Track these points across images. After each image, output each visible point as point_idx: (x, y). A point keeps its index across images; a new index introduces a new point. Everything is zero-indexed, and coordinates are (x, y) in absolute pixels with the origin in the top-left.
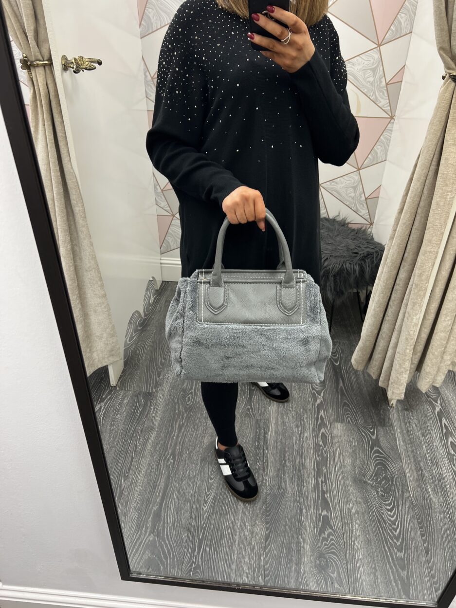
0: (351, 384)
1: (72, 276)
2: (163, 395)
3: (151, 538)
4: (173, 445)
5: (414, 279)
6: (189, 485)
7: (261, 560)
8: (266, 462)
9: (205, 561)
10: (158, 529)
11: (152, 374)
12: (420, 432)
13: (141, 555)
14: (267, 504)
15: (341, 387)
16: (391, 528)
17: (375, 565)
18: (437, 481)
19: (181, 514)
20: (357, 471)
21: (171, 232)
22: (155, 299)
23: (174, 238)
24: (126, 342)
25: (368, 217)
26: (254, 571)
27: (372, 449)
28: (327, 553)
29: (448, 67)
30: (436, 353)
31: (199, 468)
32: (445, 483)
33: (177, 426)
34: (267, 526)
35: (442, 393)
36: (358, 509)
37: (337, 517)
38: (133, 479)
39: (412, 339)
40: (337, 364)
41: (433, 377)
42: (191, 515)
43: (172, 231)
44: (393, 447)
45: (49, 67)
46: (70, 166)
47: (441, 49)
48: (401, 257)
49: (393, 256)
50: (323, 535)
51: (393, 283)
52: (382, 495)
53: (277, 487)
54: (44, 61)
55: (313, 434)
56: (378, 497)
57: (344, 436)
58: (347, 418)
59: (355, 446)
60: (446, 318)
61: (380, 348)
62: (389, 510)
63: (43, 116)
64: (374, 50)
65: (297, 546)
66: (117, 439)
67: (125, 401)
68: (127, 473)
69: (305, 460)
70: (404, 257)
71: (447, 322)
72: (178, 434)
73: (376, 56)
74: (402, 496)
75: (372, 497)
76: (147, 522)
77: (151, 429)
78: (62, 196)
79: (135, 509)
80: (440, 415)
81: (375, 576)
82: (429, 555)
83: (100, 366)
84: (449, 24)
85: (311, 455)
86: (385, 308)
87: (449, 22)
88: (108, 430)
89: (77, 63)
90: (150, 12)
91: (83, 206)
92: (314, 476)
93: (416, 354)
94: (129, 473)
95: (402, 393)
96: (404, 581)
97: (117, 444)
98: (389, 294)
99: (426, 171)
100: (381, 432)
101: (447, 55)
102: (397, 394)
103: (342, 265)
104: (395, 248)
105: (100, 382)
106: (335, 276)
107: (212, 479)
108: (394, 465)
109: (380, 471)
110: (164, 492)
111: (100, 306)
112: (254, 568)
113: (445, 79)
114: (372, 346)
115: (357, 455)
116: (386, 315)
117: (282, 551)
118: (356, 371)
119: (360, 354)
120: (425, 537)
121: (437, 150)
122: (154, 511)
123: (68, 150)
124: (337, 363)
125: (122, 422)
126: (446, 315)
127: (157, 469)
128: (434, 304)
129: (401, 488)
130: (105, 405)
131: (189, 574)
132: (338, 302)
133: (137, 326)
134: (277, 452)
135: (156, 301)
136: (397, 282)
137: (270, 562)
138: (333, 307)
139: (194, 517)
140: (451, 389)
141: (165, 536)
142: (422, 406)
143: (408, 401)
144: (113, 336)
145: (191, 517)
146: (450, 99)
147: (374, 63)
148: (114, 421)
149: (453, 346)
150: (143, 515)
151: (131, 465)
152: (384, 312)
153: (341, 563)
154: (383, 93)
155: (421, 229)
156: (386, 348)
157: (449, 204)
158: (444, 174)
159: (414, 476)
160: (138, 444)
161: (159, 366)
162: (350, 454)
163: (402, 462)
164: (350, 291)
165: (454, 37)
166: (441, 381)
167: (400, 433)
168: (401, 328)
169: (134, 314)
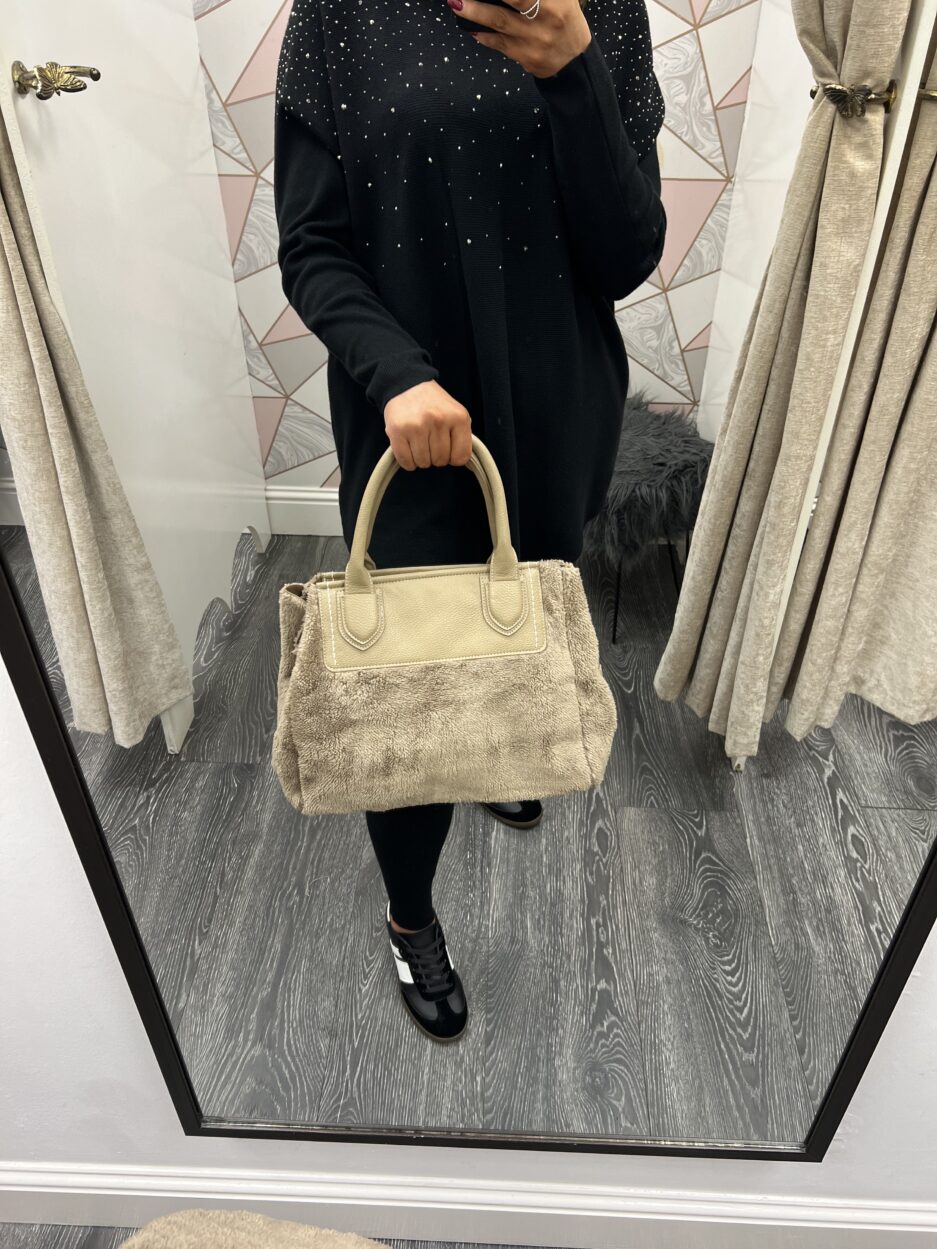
0: (658, 730)
3: (257, 1051)
4: (298, 867)
5: (769, 513)
6: (331, 945)
7: (477, 1083)
8: (486, 891)
9: (365, 1089)
10: (269, 1033)
11: (254, 727)
12: (793, 819)
13: (236, 1086)
14: (489, 973)
15: (638, 736)
16: (731, 1006)
17: (700, 1078)
18: (824, 913)
19: (316, 1002)
20: (667, 900)
21: (284, 431)
22: (257, 572)
23: (291, 443)
24: (196, 666)
25: (688, 388)
26: (463, 1104)
27: (698, 855)
28: (607, 1062)
29: (820, 72)
30: (820, 661)
31: (351, 910)
32: (838, 915)
33: (307, 829)
34: (489, 1016)
35: (838, 739)
36: (669, 975)
37: (626, 992)
38: (217, 938)
39: (769, 634)
40: (629, 692)
41: (815, 708)
42: (337, 1002)
43: (287, 429)
44: (738, 850)
47: (804, 33)
48: (742, 469)
49: (726, 468)
50: (599, 1028)
51: (729, 522)
52: (716, 945)
53: (509, 939)
55: (580, 833)
56: (708, 948)
57: (643, 832)
58: (648, 798)
59: (663, 852)
60: (835, 589)
61: (708, 656)
62: (728, 973)
64: (686, 36)
65: (549, 1051)
66: (183, 861)
67: (199, 784)
68: (206, 926)
69: (564, 883)
70: (749, 470)
71: (838, 599)
72: (309, 845)
73: (692, 49)
74: (754, 945)
75: (696, 951)
76: (248, 1020)
77: (253, 837)
79: (224, 996)
80: (833, 783)
81: (700, 1100)
82: (805, 1056)
85: (577, 872)
88: (164, 845)
89: (44, 77)
92: (582, 915)
93: (780, 665)
94: (209, 926)
95: (753, 743)
96: (756, 1107)
97: (184, 872)
99: (783, 291)
100: (716, 821)
101: (817, 46)
102: (743, 744)
103: (634, 491)
104: (730, 450)
105: (147, 747)
106: (619, 513)
108: (740, 886)
109: (712, 899)
110: (282, 963)
112: (462, 1099)
113: (816, 97)
114: (693, 652)
115: (668, 869)
116: (717, 589)
117: (517, 1063)
118: (666, 705)
119: (669, 668)
120: (798, 1021)
121: (804, 246)
122: (262, 1000)
124: (629, 688)
125: (194, 825)
126: (837, 585)
127: (268, 915)
128: (812, 563)
129: (753, 929)
130: (158, 792)
131: (333, 1117)
132: (628, 566)
133: (221, 630)
134: (508, 871)
135: (261, 577)
136: (737, 520)
137: (495, 1086)
138: (619, 575)
139: (342, 1006)
140: (855, 730)
141: (285, 1048)
142: (797, 766)
143: (770, 758)
144: (172, 647)
145: (336, 1007)
146: (827, 140)
147: (686, 63)
148: (176, 825)
149: (853, 645)
150: (240, 1009)
151: (213, 911)
152: (712, 583)
153: (633, 1079)
154: (709, 128)
155: (779, 410)
156: (720, 654)
157: (830, 359)
158: (818, 297)
159: (779, 906)
160: (227, 869)
161: (268, 711)
162: (654, 867)
163: (755, 879)
164: (651, 543)
165: (829, 7)
166: (834, 716)
167: (754, 822)
168: (747, 613)
169: (212, 604)
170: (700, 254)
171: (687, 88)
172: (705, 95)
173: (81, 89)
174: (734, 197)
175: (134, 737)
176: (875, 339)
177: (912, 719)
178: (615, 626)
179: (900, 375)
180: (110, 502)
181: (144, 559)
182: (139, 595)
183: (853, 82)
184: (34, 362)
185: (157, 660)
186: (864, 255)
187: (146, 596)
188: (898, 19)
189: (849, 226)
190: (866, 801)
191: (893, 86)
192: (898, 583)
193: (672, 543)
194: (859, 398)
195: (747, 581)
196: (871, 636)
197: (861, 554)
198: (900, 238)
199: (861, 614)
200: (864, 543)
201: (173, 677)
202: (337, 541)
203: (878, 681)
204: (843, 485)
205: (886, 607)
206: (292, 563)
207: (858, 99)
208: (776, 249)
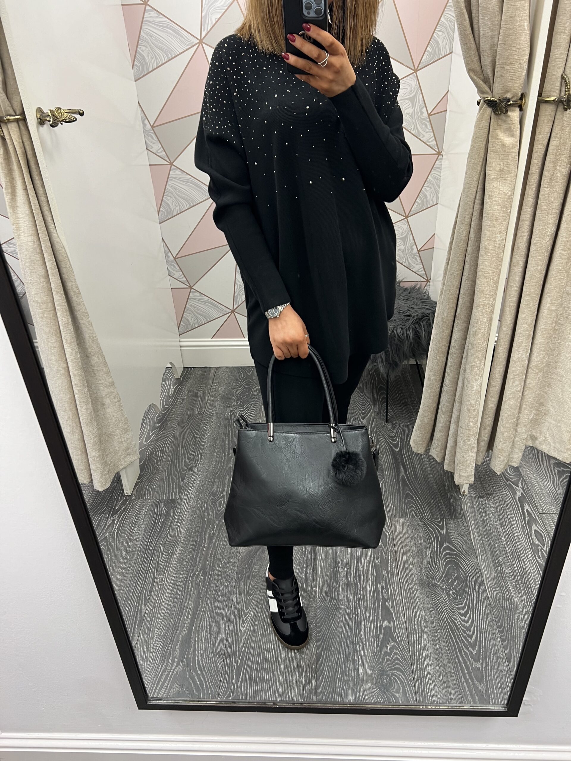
0: (415, 472)
2: (189, 501)
3: (180, 668)
4: (202, 558)
6: (223, 604)
7: (312, 684)
8: (314, 570)
9: (245, 690)
10: (187, 658)
11: (175, 478)
12: (498, 522)
13: (168, 690)
14: (317, 619)
15: (403, 476)
16: (465, 635)
17: (448, 679)
18: (519, 577)
19: (215, 638)
20: (423, 572)
21: (189, 307)
22: (175, 389)
24: (141, 444)
27: (442, 545)
28: (390, 670)
29: (481, 91)
30: (507, 425)
31: (234, 583)
33: (207, 537)
34: (318, 644)
35: (524, 473)
36: (426, 617)
37: (401, 628)
38: (155, 602)
39: (475, 410)
40: (397, 450)
41: (507, 455)
42: (227, 638)
43: (191, 306)
44: (466, 541)
45: (23, 121)
46: (56, 235)
47: (470, 70)
50: (385, 650)
51: (447, 345)
52: (454, 598)
53: (329, 598)
54: (16, 115)
56: (450, 600)
57: (408, 533)
58: (410, 512)
59: (420, 544)
60: (513, 382)
61: (441, 425)
62: (462, 615)
63: (23, 179)
64: (410, 76)
65: (355, 664)
66: (135, 557)
67: (143, 512)
68: (148, 596)
69: (361, 564)
71: (516, 389)
72: (208, 546)
73: (415, 82)
74: (477, 597)
75: (442, 602)
76: (174, 650)
77: (176, 542)
79: (160, 637)
80: (522, 500)
81: (448, 692)
82: (512, 664)
84: (477, 42)
85: (369, 558)
87: (477, 39)
88: (124, 548)
89: (54, 115)
90: (143, 50)
92: (373, 583)
93: (485, 429)
94: (150, 595)
95: (471, 476)
97: (135, 563)
99: (469, 211)
100: (452, 524)
101: (479, 78)
102: (465, 476)
103: (393, 331)
107: (250, 595)
108: (467, 562)
109: (451, 571)
110: (194, 616)
113: (480, 105)
114: (432, 423)
115: (424, 554)
116: (444, 385)
117: (336, 671)
118: (419, 455)
119: (418, 433)
120: (506, 643)
122: (182, 637)
123: (52, 217)
124: (397, 448)
125: (141, 536)
126: (514, 380)
127: (185, 588)
128: (499, 367)
129: (476, 588)
130: (119, 517)
132: (392, 377)
133: (155, 423)
135: (177, 392)
136: (452, 344)
138: (388, 381)
139: (230, 640)
140: (534, 469)
141: (197, 666)
142: (500, 491)
143: (483, 487)
144: (127, 431)
145: (227, 640)
146: (488, 128)
147: (411, 91)
148: (131, 536)
149: (527, 415)
150: (170, 644)
151: (152, 586)
152: (441, 382)
153: (407, 680)
154: (426, 125)
155: (471, 279)
156: (448, 423)
157: (499, 247)
158: (488, 214)
159: (491, 574)
160: (161, 561)
161: (182, 468)
162: (416, 553)
163: (477, 558)
164: (405, 363)
165: (483, 56)
166: (519, 459)
167: (475, 524)
168: (462, 398)
169: (150, 408)
170: (426, 196)
171: (413, 104)
172: (423, 108)
173: (73, 121)
174: (443, 163)
175: (104, 485)
176: (524, 236)
177: (567, 459)
178: (387, 412)
179: (541, 256)
180: (91, 348)
181: (110, 380)
182: (107, 401)
183: (500, 95)
184: (49, 269)
185: (118, 439)
186: (514, 190)
187: (112, 402)
188: (523, 60)
189: (502, 174)
190: (542, 510)
191: (523, 96)
192: (552, 378)
193: (419, 363)
194: (518, 270)
195: (461, 379)
196: (539, 411)
197: (527, 361)
198: (534, 179)
199: (530, 396)
200: (528, 354)
201: (128, 448)
202: (222, 369)
203: (545, 437)
204: (513, 321)
205: (546, 393)
206: (196, 383)
207: (503, 104)
208: (464, 189)
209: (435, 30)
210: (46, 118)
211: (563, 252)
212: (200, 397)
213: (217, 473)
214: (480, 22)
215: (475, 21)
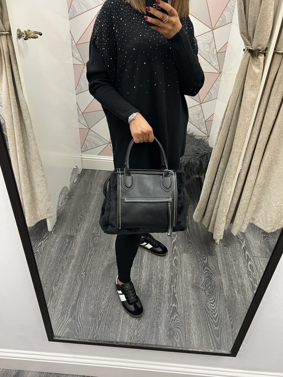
0: (194, 231)
1: (24, 163)
2: (81, 237)
3: (70, 320)
4: (85, 266)
5: (228, 168)
6: (94, 290)
7: (135, 332)
8: (141, 276)
9: (102, 333)
10: (74, 314)
11: (74, 224)
12: (232, 259)
13: (63, 330)
15: (188, 232)
16: (212, 313)
17: (202, 334)
18: (240, 287)
19: (89, 306)
20: (194, 281)
22: (77, 180)
23: (90, 142)
24: (58, 206)
25: (207, 132)
27: (204, 268)
28: (174, 328)
29: (246, 44)
30: (242, 212)
31: (100, 280)
32: (245, 288)
33: (88, 255)
35: (247, 236)
36: (194, 303)
37: (181, 308)
38: (60, 286)
39: (227, 203)
41: (240, 226)
42: (95, 307)
43: (89, 138)
44: (216, 267)
45: (9, 35)
46: (22, 96)
47: (242, 33)
48: (221, 155)
49: (216, 155)
50: (172, 318)
51: (216, 170)
52: (208, 295)
53: (147, 290)
54: (6, 32)
55: (169, 260)
56: (206, 296)
57: (188, 261)
58: (190, 251)
59: (194, 267)
60: (247, 191)
61: (209, 209)
62: (211, 303)
63: (6, 65)
64: (210, 32)
65: (157, 324)
66: (51, 263)
67: (57, 241)
68: (57, 283)
69: (164, 275)
70: (223, 155)
71: (247, 194)
72: (89, 260)
73: (211, 36)
74: (219, 295)
75: (202, 296)
76: (68, 311)
77: (72, 257)
78: (17, 114)
79: (61, 303)
80: (245, 249)
81: (201, 340)
82: (233, 329)
83: (41, 219)
84: (247, 19)
85: (168, 272)
86: (212, 185)
87: (247, 17)
88: (46, 258)
89: (26, 34)
90: (75, 4)
91: (31, 120)
92: (169, 284)
93: (230, 213)
95: (221, 235)
96: (218, 343)
97: (51, 266)
98: (214, 177)
99: (234, 104)
100: (210, 258)
101: (246, 37)
102: (219, 236)
103: (189, 161)
104: (217, 149)
105: (42, 229)
106: (185, 167)
107: (108, 286)
108: (216, 278)
109: (207, 281)
110: (79, 294)
111: (42, 182)
113: (245, 51)
114: (205, 208)
115: (195, 272)
116: (212, 190)
117: (148, 327)
118: (196, 223)
119: (198, 212)
120: (231, 318)
121: (240, 92)
122: (72, 305)
123: (21, 86)
125: (55, 252)
126: (247, 190)
127: (75, 280)
128: (240, 183)
129: (219, 291)
130: (44, 242)
133: (66, 196)
134: (148, 270)
136: (219, 170)
137: (141, 334)
140: (252, 234)
141: (79, 319)
142: (234, 244)
143: (226, 241)
144: (49, 200)
146: (248, 63)
147: (209, 40)
148: (50, 252)
149: (252, 208)
150: (66, 307)
151: (59, 278)
152: (211, 188)
153: (182, 333)
154: (215, 58)
155: (232, 139)
156: (212, 209)
157: (247, 124)
158: (244, 107)
159: (227, 284)
160: (64, 266)
161: (78, 220)
162: (191, 271)
163: (221, 276)
164: (194, 176)
165: (249, 26)
166: (245, 229)
167: (221, 259)
168: (221, 197)
169: (64, 188)
170: (211, 94)
171: (209, 47)
172: (214, 49)
173: (36, 38)
174: (222, 78)
176: (260, 120)
177: (268, 231)
181: (43, 173)
183: (255, 47)
185: (44, 204)
186: (257, 96)
187: (43, 185)
188: (269, 30)
189: (252, 87)
190: (254, 255)
191: (267, 49)
192: (265, 191)
193: (200, 177)
194: (255, 136)
195: (221, 188)
196: (257, 206)
197: (254, 181)
198: (267, 92)
199: (254, 199)
200: (255, 178)
201: (49, 209)
202: (101, 171)
203: (259, 219)
204: (250, 161)
205: (262, 198)
206: (88, 177)
207: (257, 52)
208: (232, 93)
209: (224, 10)
210: (22, 35)
211: (278, 129)
212: (90, 185)
213: (96, 224)
214: (249, 9)
215: (247, 8)
